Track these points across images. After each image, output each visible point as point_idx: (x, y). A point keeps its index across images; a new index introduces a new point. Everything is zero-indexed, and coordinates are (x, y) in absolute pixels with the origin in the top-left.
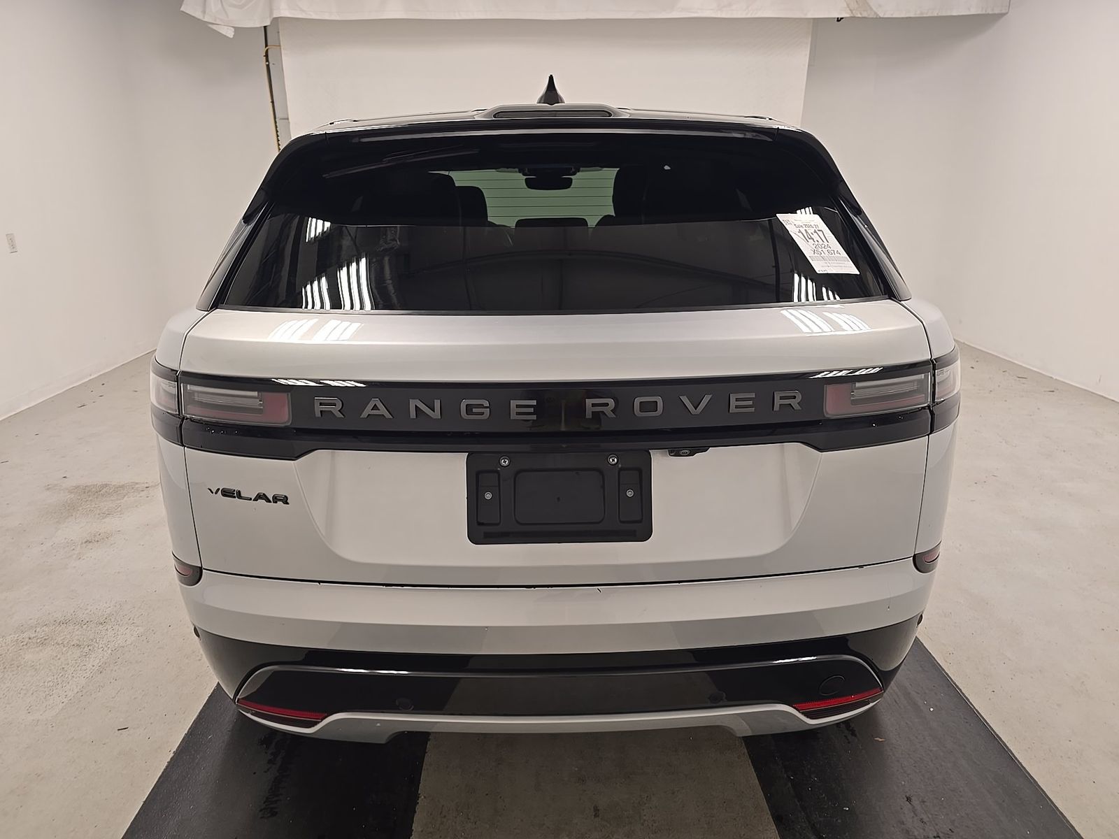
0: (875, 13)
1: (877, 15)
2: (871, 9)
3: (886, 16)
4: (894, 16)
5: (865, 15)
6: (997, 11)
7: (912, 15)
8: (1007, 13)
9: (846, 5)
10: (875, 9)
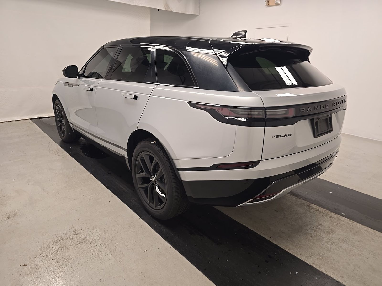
0: (171, 10)
1: (171, 11)
2: (170, 9)
3: (174, 11)
4: (176, 12)
5: (169, 10)
6: (197, 14)
7: (179, 12)
8: (199, 15)
9: (164, 7)
10: (171, 9)
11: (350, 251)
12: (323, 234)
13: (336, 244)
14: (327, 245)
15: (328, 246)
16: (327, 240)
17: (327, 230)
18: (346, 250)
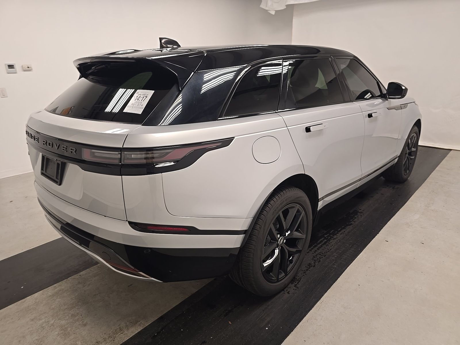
11: (19, 342)
12: (63, 322)
13: (40, 330)
14: (43, 320)
15: (41, 322)
16: (50, 323)
17: (69, 329)
18: (24, 337)
